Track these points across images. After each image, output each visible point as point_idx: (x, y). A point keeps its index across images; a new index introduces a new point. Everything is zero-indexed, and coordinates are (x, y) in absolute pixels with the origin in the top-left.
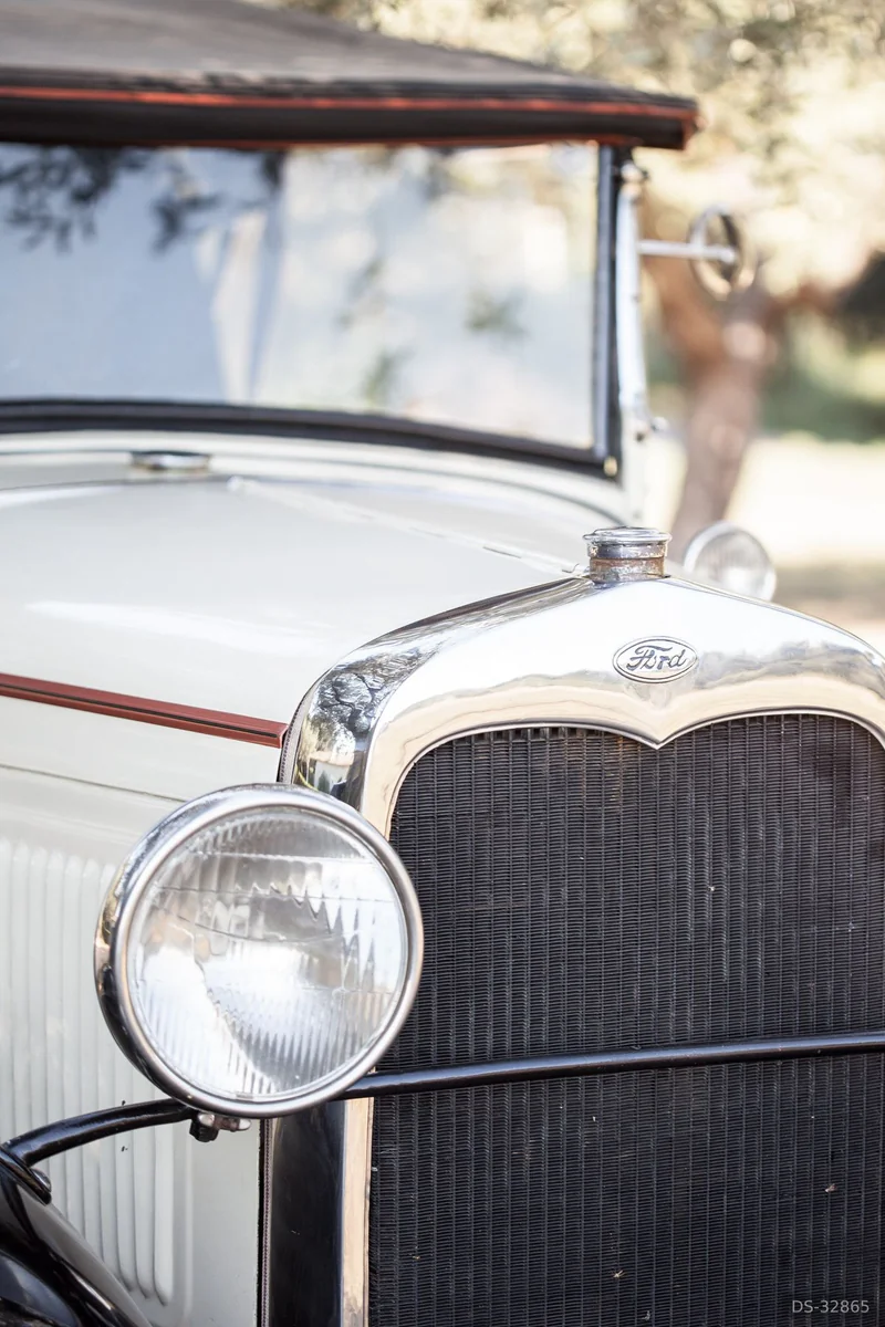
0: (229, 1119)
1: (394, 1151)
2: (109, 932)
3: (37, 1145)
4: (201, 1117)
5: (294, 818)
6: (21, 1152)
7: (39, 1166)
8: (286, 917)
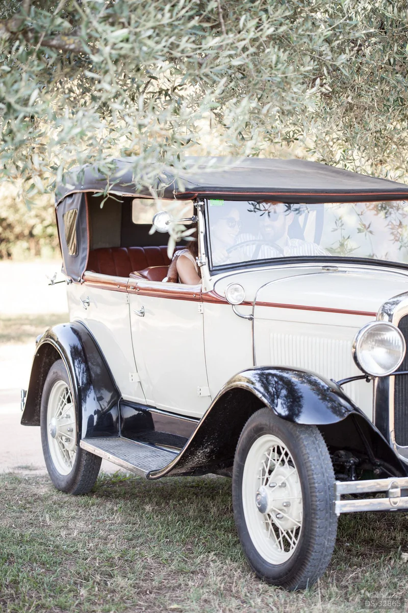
0: (374, 377)
1: (397, 387)
2: (354, 347)
3: (342, 382)
4: (369, 378)
5: (385, 326)
6: (340, 383)
7: (341, 386)
8: (383, 343)
